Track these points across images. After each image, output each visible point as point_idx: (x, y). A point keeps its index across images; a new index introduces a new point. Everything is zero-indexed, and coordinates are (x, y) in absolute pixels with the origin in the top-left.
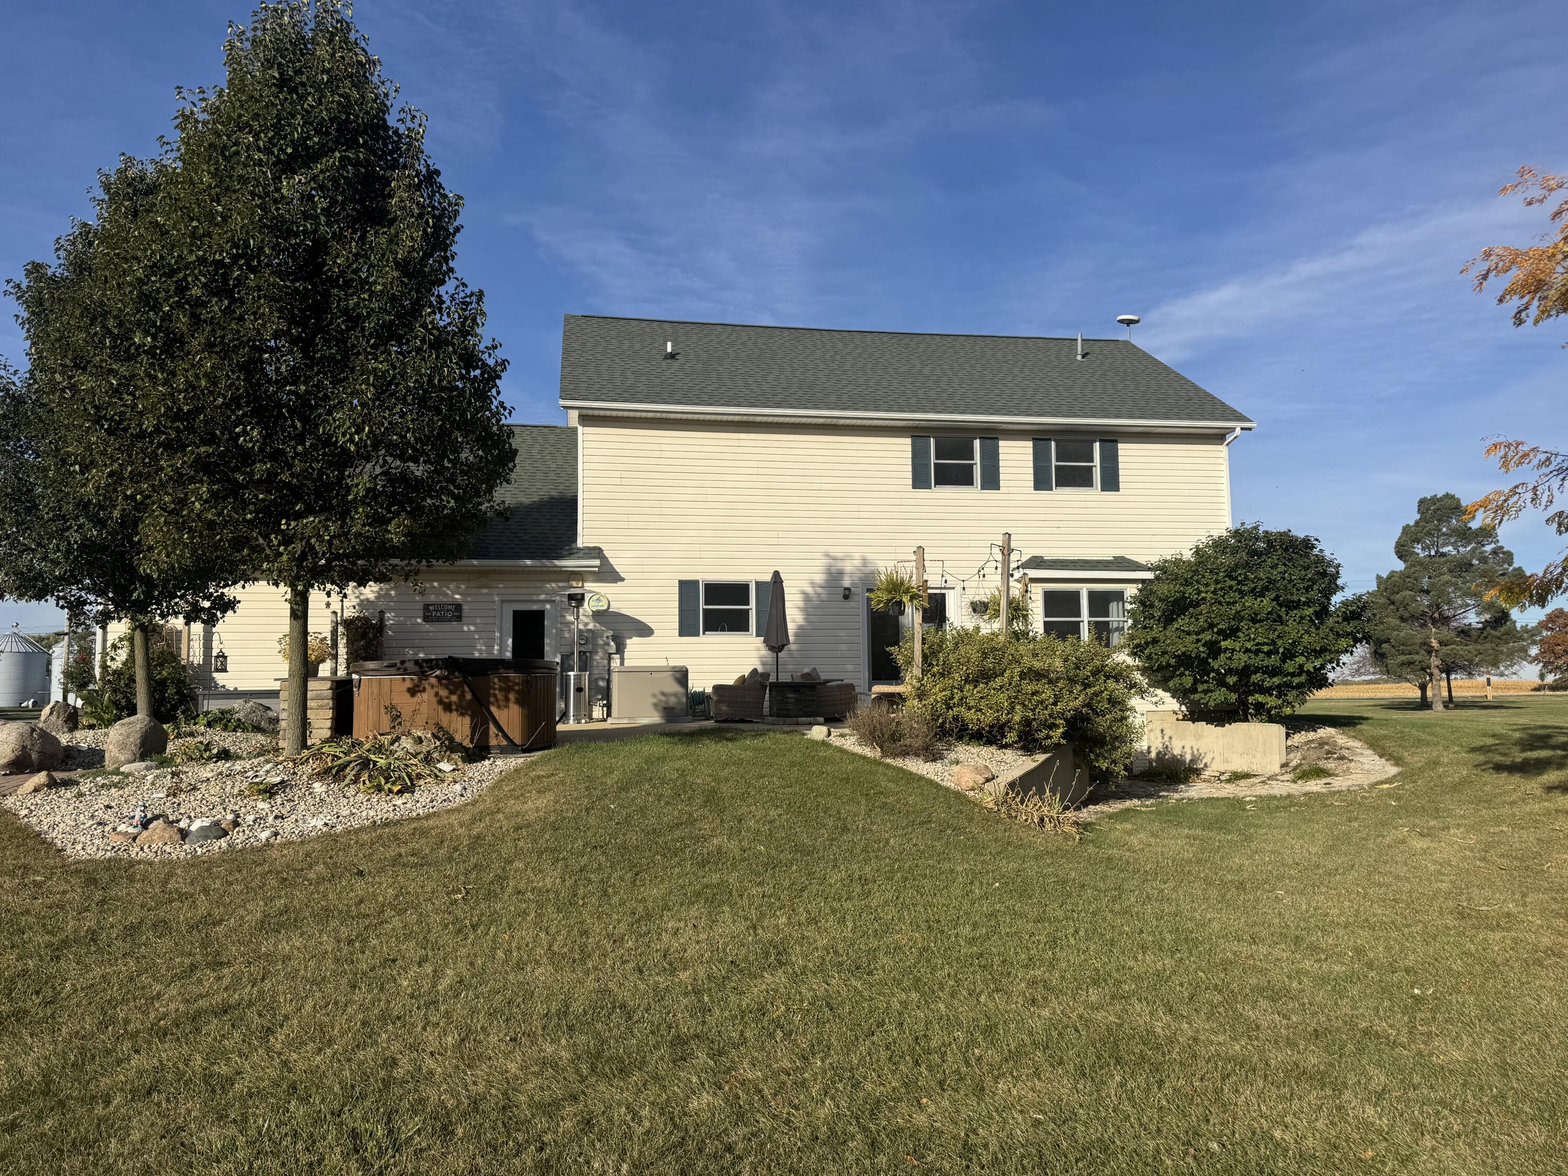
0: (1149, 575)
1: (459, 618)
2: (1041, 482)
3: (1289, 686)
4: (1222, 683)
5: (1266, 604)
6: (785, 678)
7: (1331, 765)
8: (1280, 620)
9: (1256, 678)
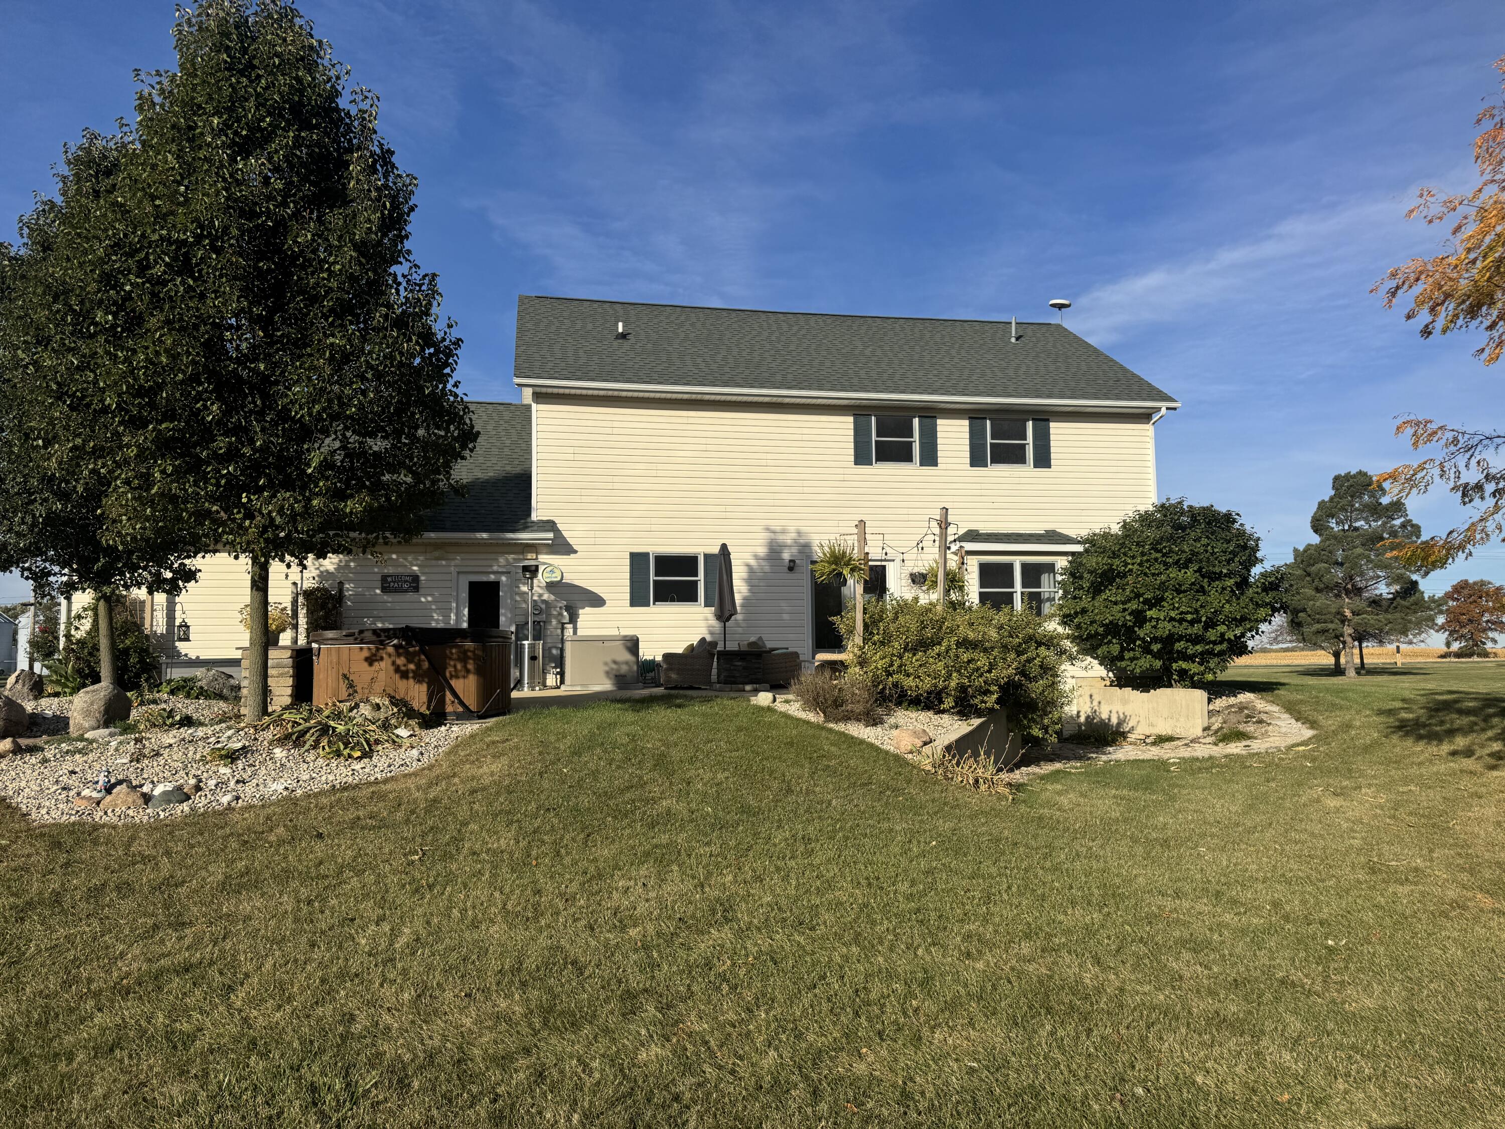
0: (1079, 548)
1: (416, 589)
2: (977, 459)
3: (1211, 653)
4: (1147, 650)
5: (1190, 575)
6: (732, 646)
7: (1250, 728)
8: (1202, 590)
9: (1179, 646)
